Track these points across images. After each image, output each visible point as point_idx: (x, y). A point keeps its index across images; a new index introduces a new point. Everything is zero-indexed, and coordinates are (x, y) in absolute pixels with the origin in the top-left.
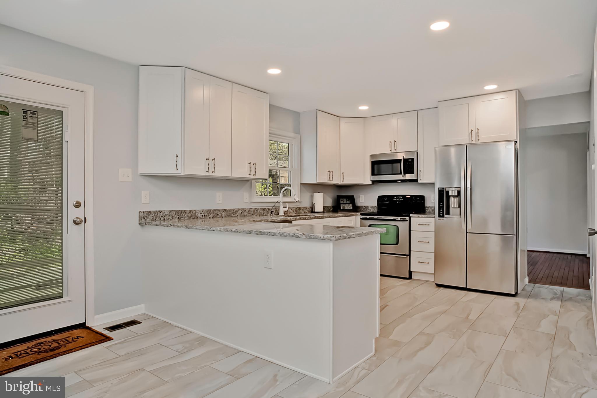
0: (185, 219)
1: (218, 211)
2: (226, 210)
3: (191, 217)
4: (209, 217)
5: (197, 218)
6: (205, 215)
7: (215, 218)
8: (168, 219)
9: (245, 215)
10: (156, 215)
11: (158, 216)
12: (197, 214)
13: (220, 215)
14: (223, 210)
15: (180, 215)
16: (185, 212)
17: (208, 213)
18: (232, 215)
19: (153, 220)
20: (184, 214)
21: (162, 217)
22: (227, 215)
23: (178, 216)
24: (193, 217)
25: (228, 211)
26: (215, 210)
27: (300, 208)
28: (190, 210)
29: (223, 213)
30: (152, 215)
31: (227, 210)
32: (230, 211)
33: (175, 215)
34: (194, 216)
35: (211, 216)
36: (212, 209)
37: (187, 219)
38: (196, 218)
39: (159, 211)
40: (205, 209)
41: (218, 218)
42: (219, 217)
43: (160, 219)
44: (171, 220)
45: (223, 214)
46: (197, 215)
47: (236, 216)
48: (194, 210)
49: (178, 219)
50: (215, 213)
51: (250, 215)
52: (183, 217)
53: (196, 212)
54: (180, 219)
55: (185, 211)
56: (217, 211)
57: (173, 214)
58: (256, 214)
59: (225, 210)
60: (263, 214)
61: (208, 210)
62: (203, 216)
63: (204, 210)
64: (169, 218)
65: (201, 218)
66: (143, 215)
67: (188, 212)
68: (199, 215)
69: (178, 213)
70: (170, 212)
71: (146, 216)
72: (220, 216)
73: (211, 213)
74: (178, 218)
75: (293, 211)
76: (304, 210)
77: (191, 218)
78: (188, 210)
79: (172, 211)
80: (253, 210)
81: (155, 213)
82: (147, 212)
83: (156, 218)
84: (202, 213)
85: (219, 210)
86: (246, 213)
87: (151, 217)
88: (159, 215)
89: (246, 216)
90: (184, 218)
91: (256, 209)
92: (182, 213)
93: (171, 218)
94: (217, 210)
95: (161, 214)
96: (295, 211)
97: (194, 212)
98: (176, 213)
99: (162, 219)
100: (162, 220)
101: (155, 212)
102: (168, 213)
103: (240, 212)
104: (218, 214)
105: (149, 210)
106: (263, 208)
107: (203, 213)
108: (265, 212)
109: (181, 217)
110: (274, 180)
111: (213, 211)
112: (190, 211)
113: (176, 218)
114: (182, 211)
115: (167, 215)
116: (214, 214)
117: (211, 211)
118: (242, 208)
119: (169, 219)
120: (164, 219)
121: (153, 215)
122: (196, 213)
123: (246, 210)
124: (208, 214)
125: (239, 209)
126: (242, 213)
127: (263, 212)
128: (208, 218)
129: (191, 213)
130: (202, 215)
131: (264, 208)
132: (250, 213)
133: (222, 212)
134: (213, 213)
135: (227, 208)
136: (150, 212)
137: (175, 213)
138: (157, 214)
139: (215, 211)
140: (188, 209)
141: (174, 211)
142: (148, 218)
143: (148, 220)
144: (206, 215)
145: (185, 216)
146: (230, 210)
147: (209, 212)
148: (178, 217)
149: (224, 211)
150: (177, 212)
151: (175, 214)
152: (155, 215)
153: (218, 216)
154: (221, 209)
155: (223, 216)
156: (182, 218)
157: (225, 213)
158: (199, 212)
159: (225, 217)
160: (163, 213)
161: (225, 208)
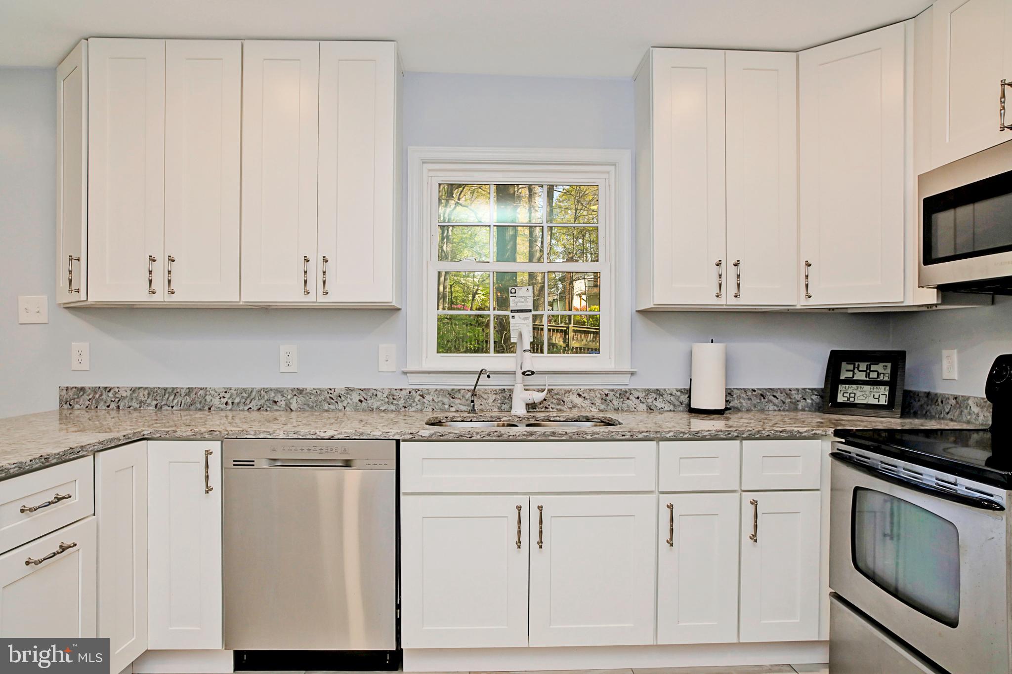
0: (174, 408)
1: (275, 393)
2: (304, 393)
3: (191, 404)
4: (246, 408)
5: (210, 409)
6: (232, 403)
7: (265, 413)
8: (130, 407)
9: (375, 407)
10: (97, 396)
11: (102, 400)
12: (208, 398)
13: (283, 403)
14: (292, 390)
15: (162, 400)
16: (175, 392)
17: (243, 397)
18: (326, 406)
19: (91, 409)
20: (171, 398)
21: (112, 401)
22: (308, 405)
23: (157, 400)
24: (198, 406)
25: (311, 394)
26: (267, 391)
27: (624, 395)
28: (188, 388)
29: (292, 398)
30: (88, 396)
31: (308, 391)
32: (317, 395)
33: (148, 397)
34: (200, 402)
35: (254, 405)
36: (258, 385)
37: (180, 410)
38: (206, 408)
39: (106, 388)
40: (234, 386)
41: (277, 410)
42: (278, 408)
43: (108, 407)
44: (135, 409)
45: (294, 401)
46: (208, 400)
47: (340, 410)
48: (201, 389)
49: (156, 407)
50: (266, 397)
51: (393, 407)
52: (168, 403)
53: (208, 393)
54: (161, 408)
55: (173, 389)
56: (272, 394)
57: (142, 395)
58: (419, 407)
59: (301, 391)
60: (446, 407)
61: (244, 390)
62: (227, 404)
63: (231, 389)
64: (130, 404)
65: (221, 410)
66: (66, 396)
67: (183, 394)
68: (216, 401)
69: (155, 395)
70: (134, 390)
71: (74, 399)
72: (283, 406)
73: (252, 397)
74: (157, 405)
75: (588, 402)
76: (650, 401)
77: (192, 407)
78: (183, 388)
79: (139, 388)
80: (404, 393)
81: (96, 393)
82: (74, 389)
83: (97, 402)
84: (224, 397)
85: (278, 391)
86: (379, 403)
87: (84, 400)
88: (104, 397)
89: (378, 409)
90: (172, 407)
91: (416, 391)
92: (167, 395)
93: (135, 404)
94: (271, 389)
95: (110, 394)
96: (598, 402)
97: (201, 392)
98: (149, 394)
99: (113, 405)
100: (113, 409)
101: (95, 390)
102: (129, 393)
103: (356, 397)
104: (276, 402)
105: (79, 385)
106: (449, 388)
107: (227, 395)
108: (457, 401)
109: (163, 404)
110: (519, 304)
111: (259, 391)
112: (190, 390)
113: (149, 405)
114: (165, 389)
115: (124, 398)
116: (263, 401)
117: (251, 392)
118: (362, 387)
119: (132, 408)
120: (118, 407)
121: (91, 396)
122: (206, 395)
123: (379, 394)
124: (244, 400)
125: (349, 390)
126: (361, 401)
127: (446, 400)
128: (243, 410)
129: (193, 396)
130: (224, 400)
131: (453, 390)
132: (395, 402)
133: (289, 397)
134: (261, 397)
135: (309, 384)
136: (82, 389)
137: (146, 393)
138: (101, 395)
140: (182, 383)
141: (146, 388)
142: (77, 403)
143: (77, 406)
144: (238, 403)
145: (175, 401)
146: (319, 392)
147: (247, 394)
148: (155, 402)
149: (295, 393)
150: (151, 392)
151: (146, 397)
152: (94, 397)
153: (276, 407)
154: (287, 389)
155: (294, 406)
156: (166, 407)
157: (301, 399)
158: (216, 394)
159: (301, 410)
160: (116, 393)
161: (301, 387)
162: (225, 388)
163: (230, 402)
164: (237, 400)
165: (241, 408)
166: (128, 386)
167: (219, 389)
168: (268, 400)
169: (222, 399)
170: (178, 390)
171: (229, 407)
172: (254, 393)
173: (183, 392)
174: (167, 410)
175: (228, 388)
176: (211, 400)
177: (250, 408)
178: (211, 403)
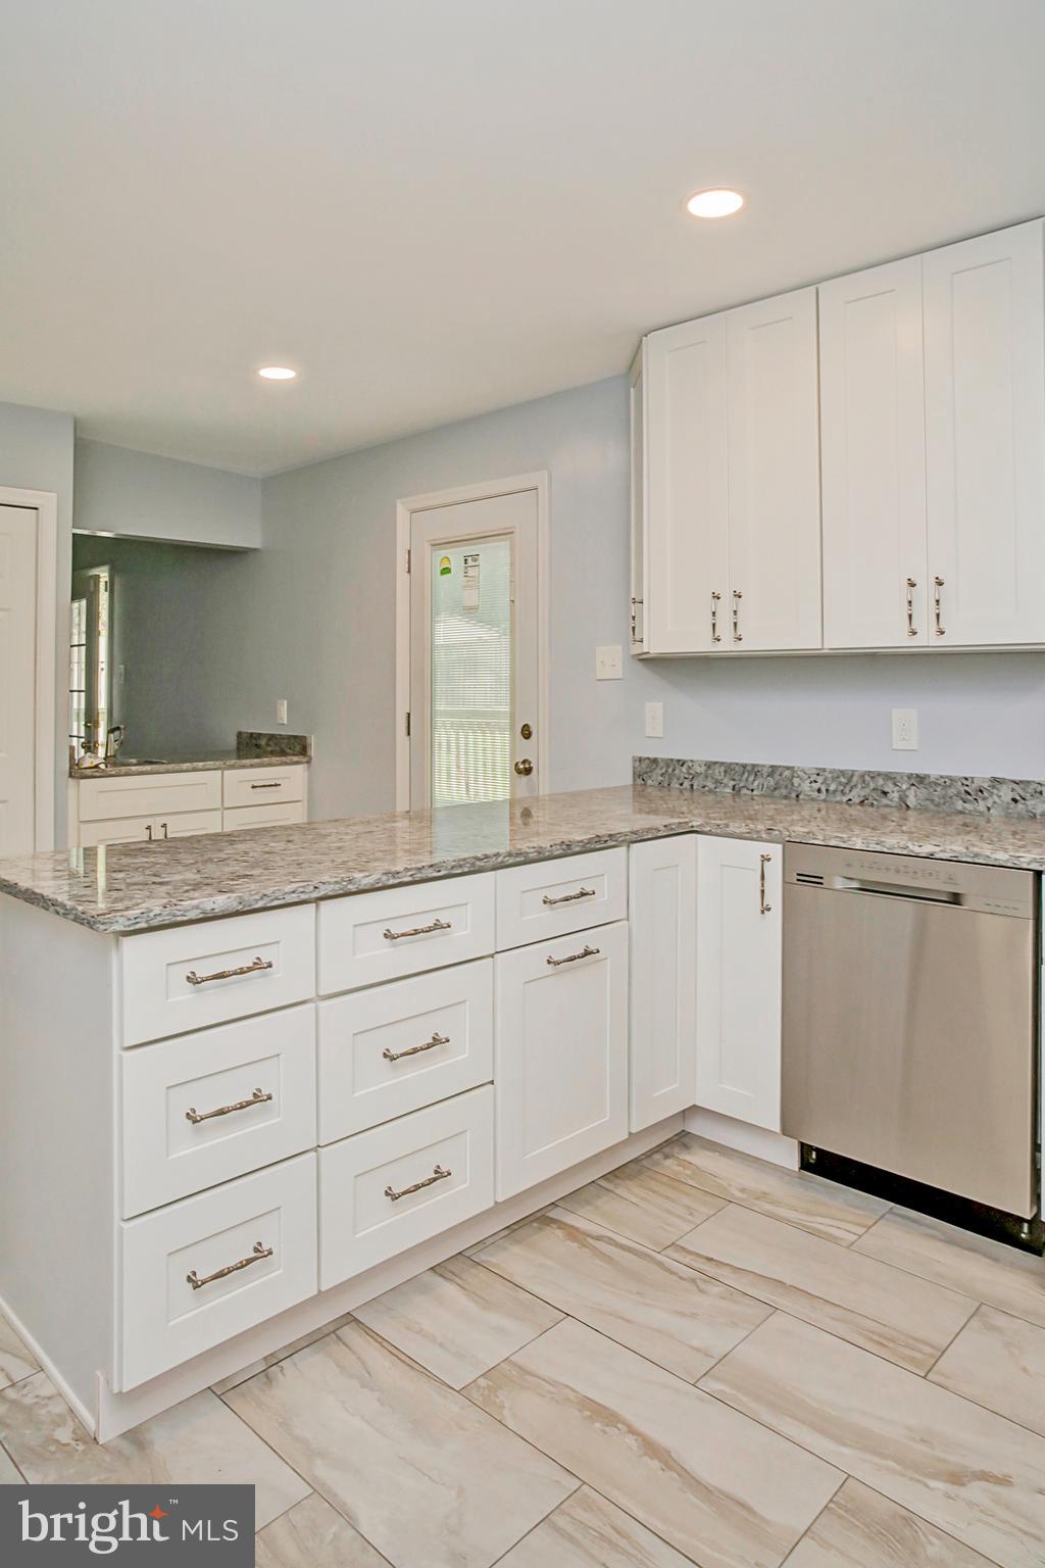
0: (755, 793)
1: (884, 780)
2: (927, 781)
3: (775, 789)
4: (845, 799)
5: (797, 796)
6: (827, 790)
7: (871, 809)
8: (704, 787)
9: (1038, 812)
10: (670, 770)
11: (675, 775)
12: (796, 781)
13: (895, 796)
14: (910, 776)
15: (740, 780)
16: (755, 770)
17: (840, 783)
18: (960, 805)
19: (663, 787)
20: (751, 779)
21: (685, 778)
22: (932, 801)
23: (734, 780)
24: (784, 792)
25: (936, 784)
26: (874, 776)
28: (771, 766)
29: (908, 789)
30: (661, 769)
31: (932, 779)
32: (945, 786)
33: (725, 776)
34: (786, 787)
35: (856, 795)
36: (862, 767)
37: (762, 796)
38: (794, 795)
39: (679, 761)
40: (829, 766)
41: (888, 806)
42: (889, 802)
43: (681, 784)
44: (710, 791)
45: (911, 794)
46: (796, 785)
47: (981, 813)
48: (788, 768)
49: (733, 789)
50: (872, 786)
52: (748, 786)
53: (796, 775)
54: (739, 791)
55: (754, 766)
56: (881, 781)
57: (718, 772)
59: (920, 780)
61: (843, 773)
62: (819, 791)
63: (824, 770)
64: (705, 783)
65: (813, 800)
66: (639, 769)
67: (765, 774)
68: (806, 787)
69: (733, 773)
70: (709, 765)
71: (646, 773)
72: (897, 800)
73: (852, 784)
74: (734, 786)
77: (777, 793)
78: (764, 766)
79: (715, 763)
81: (668, 766)
82: (647, 761)
83: (670, 779)
84: (815, 782)
85: (888, 776)
87: (657, 775)
88: (677, 772)
90: (752, 790)
92: (746, 775)
93: (710, 784)
94: (879, 774)
95: (684, 769)
97: (787, 773)
98: (725, 772)
99: (687, 784)
100: (686, 789)
101: (669, 762)
102: (703, 769)
103: (1007, 794)
104: (885, 793)
105: (652, 756)
107: (820, 779)
109: (741, 786)
111: (863, 777)
112: (774, 769)
113: (726, 786)
114: (744, 766)
115: (698, 774)
116: (867, 791)
117: (852, 776)
118: (1019, 779)
119: (707, 789)
120: (692, 787)
121: (664, 770)
122: (793, 777)
124: (842, 788)
125: (997, 782)
126: (1015, 801)
128: (841, 802)
129: (777, 777)
130: (816, 787)
133: (904, 787)
134: (865, 784)
135: (933, 770)
136: (655, 761)
137: (723, 768)
138: (674, 770)
139: (872, 778)
140: (763, 758)
141: (722, 764)
142: (650, 777)
143: (650, 782)
144: (835, 791)
145: (756, 783)
146: (948, 782)
147: (847, 779)
148: (732, 783)
149: (913, 781)
150: (729, 768)
151: (723, 774)
152: (666, 771)
153: (885, 801)
154: (901, 775)
155: (911, 801)
156: (744, 791)
157: (922, 792)
158: (806, 777)
159: (922, 809)
160: (689, 768)
161: (921, 772)
162: (817, 769)
163: (823, 789)
164: (832, 787)
165: (838, 799)
166: (702, 759)
167: (810, 769)
168: (874, 789)
169: (813, 784)
170: (760, 769)
171: (823, 796)
172: (855, 779)
173: (765, 771)
174: (746, 794)
175: (820, 769)
176: (800, 785)
177: (850, 800)
178: (800, 789)
